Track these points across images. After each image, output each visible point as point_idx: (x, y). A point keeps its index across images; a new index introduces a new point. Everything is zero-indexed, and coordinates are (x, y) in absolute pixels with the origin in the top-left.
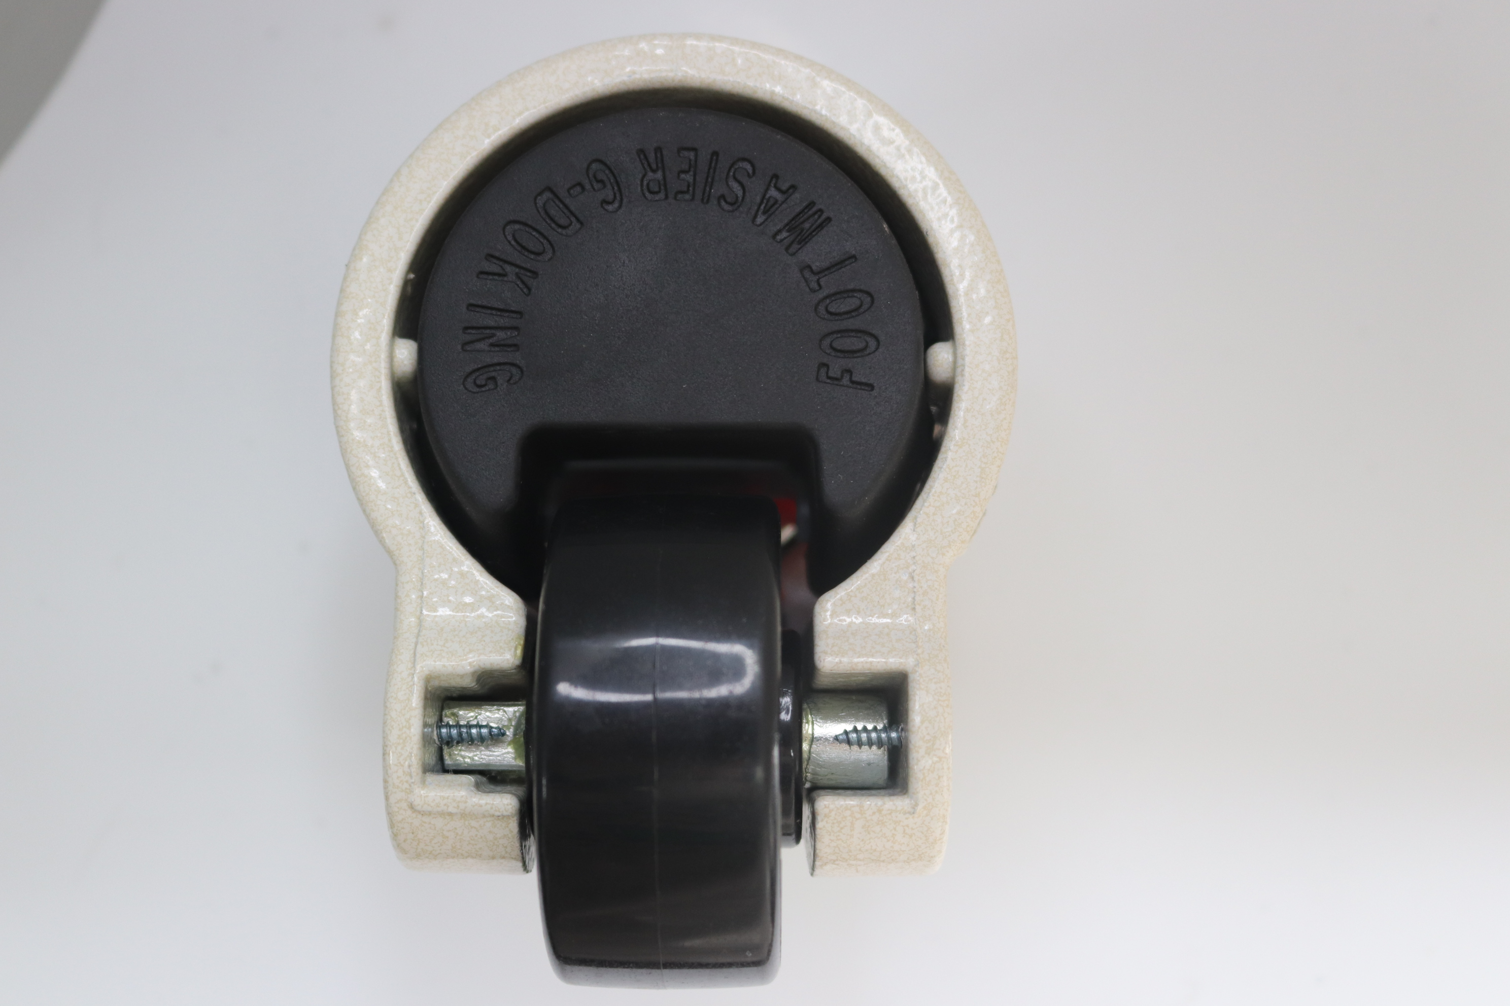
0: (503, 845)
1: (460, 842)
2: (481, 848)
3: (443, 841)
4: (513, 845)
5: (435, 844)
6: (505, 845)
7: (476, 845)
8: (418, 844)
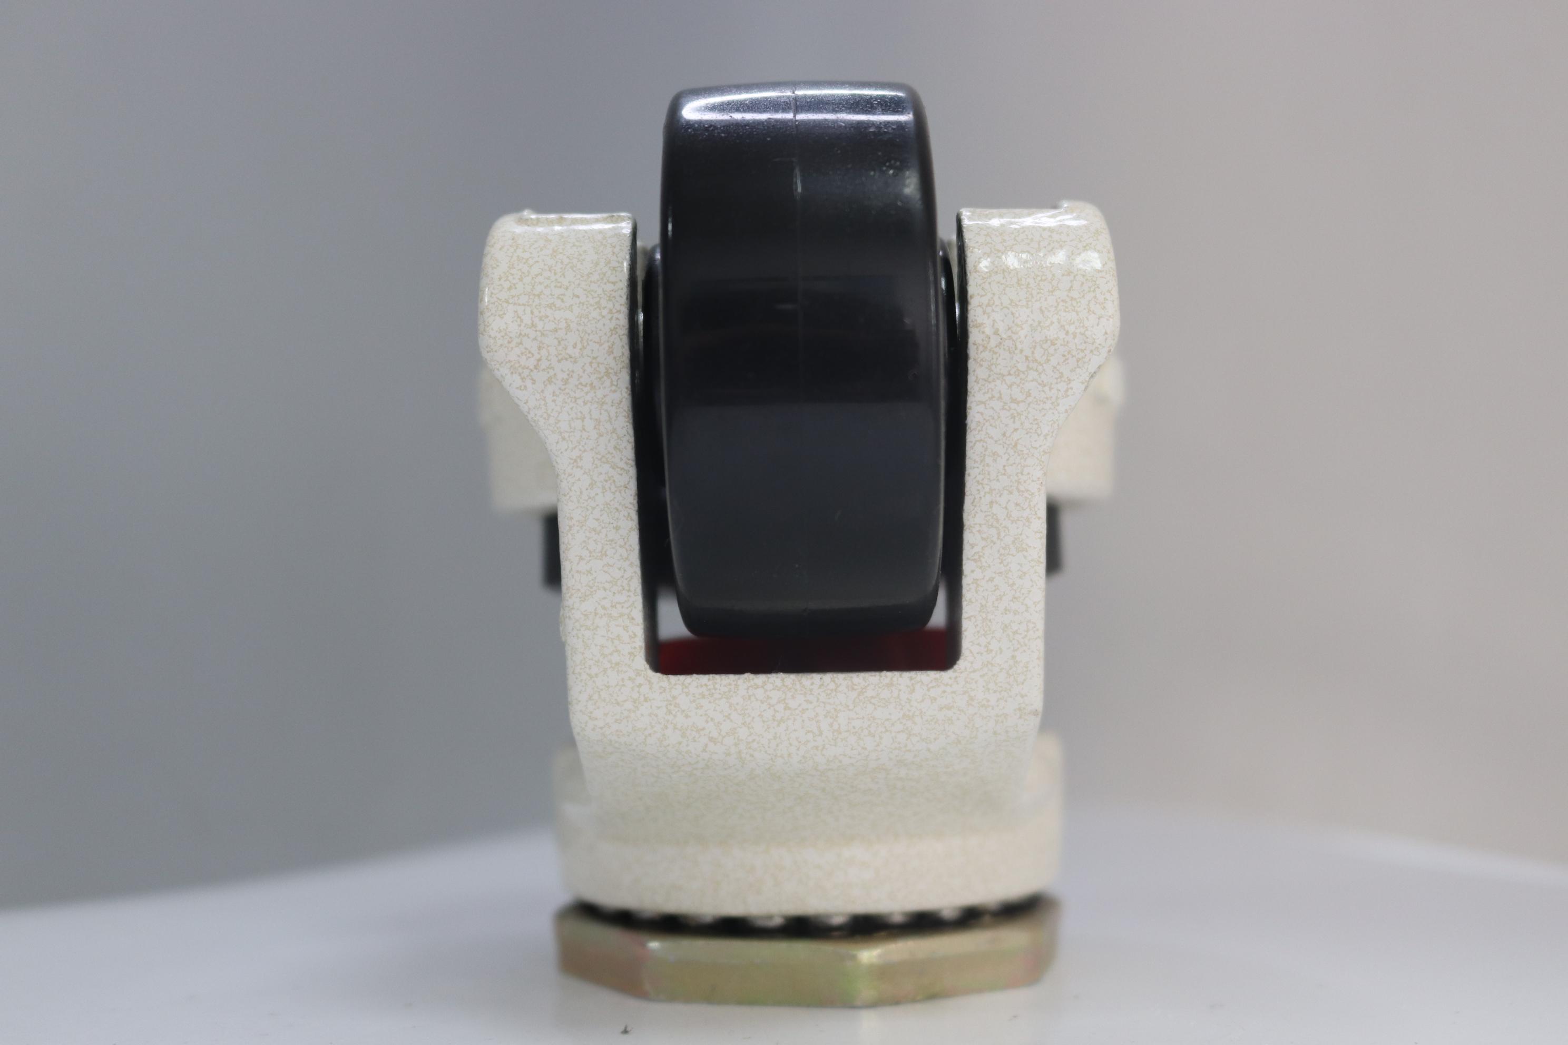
0: (611, 244)
1: (564, 244)
2: (585, 251)
3: (544, 245)
4: (623, 244)
5: (535, 249)
6: (613, 245)
7: (581, 246)
8: (515, 251)
